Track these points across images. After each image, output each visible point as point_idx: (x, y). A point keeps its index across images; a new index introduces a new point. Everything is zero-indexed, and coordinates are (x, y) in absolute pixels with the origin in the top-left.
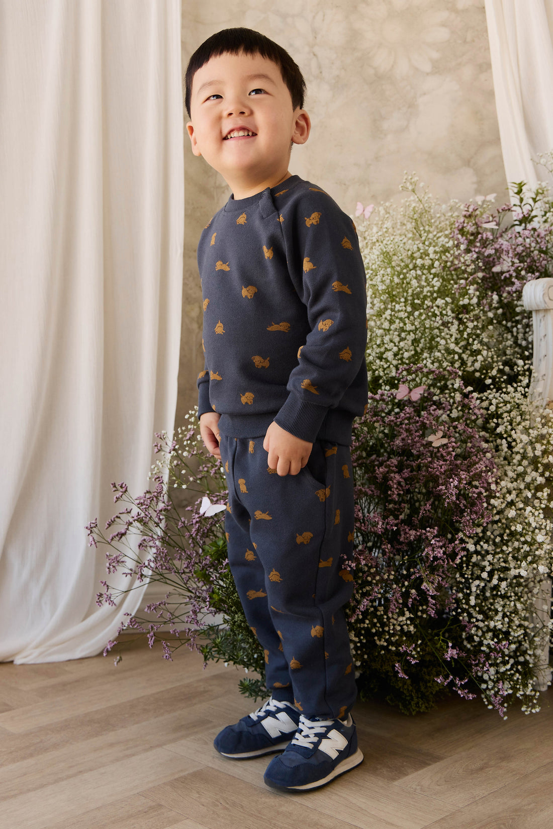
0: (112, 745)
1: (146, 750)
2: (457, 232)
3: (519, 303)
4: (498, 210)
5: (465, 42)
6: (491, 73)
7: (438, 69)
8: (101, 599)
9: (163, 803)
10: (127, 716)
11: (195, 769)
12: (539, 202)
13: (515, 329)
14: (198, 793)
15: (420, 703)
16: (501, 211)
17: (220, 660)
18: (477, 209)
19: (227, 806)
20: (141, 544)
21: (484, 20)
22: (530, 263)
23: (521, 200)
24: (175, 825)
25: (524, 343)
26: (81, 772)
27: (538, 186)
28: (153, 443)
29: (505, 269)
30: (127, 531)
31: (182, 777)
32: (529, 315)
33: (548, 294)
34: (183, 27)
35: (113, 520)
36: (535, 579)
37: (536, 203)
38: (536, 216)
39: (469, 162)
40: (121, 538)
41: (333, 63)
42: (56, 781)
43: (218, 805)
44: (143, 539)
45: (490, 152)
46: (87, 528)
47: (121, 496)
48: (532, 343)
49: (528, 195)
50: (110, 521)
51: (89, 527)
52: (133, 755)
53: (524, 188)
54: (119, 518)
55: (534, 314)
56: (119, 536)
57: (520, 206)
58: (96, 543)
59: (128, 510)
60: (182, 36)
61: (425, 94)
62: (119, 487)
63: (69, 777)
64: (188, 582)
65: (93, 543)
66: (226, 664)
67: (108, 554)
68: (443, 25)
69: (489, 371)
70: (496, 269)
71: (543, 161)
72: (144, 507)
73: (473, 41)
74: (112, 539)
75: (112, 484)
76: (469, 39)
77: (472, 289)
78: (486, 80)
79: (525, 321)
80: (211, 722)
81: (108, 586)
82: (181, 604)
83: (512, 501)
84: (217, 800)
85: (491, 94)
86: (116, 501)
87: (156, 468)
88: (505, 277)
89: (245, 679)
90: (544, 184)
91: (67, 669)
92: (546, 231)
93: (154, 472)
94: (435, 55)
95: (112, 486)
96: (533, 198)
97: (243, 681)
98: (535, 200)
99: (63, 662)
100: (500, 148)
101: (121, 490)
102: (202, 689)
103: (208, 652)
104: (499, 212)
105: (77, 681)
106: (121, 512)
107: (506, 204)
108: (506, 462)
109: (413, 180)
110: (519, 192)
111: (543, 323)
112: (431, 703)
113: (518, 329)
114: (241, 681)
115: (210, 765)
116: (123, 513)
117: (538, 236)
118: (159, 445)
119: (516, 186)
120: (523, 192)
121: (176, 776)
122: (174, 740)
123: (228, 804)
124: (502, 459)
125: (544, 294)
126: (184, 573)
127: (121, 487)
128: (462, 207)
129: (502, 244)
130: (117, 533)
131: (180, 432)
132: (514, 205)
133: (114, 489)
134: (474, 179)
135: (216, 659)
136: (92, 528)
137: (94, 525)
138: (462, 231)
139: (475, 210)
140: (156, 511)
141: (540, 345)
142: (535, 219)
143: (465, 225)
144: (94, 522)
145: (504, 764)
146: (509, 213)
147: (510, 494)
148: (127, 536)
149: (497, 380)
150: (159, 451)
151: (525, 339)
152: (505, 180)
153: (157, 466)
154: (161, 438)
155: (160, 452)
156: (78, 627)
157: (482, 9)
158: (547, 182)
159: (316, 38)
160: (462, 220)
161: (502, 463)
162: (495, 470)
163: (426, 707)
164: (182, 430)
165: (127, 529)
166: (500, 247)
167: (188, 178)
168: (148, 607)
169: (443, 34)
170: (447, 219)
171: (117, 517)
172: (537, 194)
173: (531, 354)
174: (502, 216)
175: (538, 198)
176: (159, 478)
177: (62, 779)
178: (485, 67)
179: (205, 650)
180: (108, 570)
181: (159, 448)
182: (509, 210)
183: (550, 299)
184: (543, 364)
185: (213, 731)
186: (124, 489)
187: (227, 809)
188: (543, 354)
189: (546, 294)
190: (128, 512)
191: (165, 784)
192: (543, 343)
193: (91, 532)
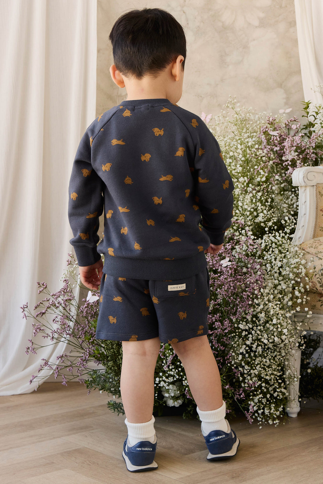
0: (32, 436)
1: (51, 439)
2: (262, 133)
5: (281, 7)
6: (296, 28)
7: (263, 24)
8: (28, 350)
9: (55, 462)
10: (43, 423)
11: (77, 448)
14: (75, 458)
16: (289, 121)
17: (97, 389)
18: (275, 120)
19: (90, 463)
20: (54, 319)
23: (308, 113)
26: (11, 448)
30: (46, 312)
31: (68, 451)
32: (298, 189)
33: (307, 177)
35: (38, 305)
36: (285, 348)
37: (318, 116)
39: (281, 85)
40: (42, 315)
41: (195, 18)
43: (85, 463)
45: (295, 79)
46: (21, 308)
47: (43, 290)
48: (298, 206)
49: (312, 110)
50: (36, 305)
51: (23, 307)
52: (43, 441)
53: (310, 105)
54: (42, 303)
55: (300, 188)
56: (41, 314)
57: (307, 117)
59: (48, 299)
61: (254, 40)
62: (41, 285)
64: (82, 344)
65: (25, 316)
66: (101, 392)
72: (56, 297)
73: (286, 6)
74: (37, 316)
75: (38, 283)
76: (283, 5)
77: (262, 172)
78: (294, 32)
81: (32, 342)
82: (78, 357)
85: (296, 41)
86: (39, 293)
87: (65, 275)
89: (111, 401)
91: (11, 399)
93: (64, 277)
94: (262, 15)
95: (37, 284)
97: (110, 402)
98: (317, 113)
100: (301, 77)
101: (43, 287)
103: (89, 384)
106: (44, 300)
107: (294, 117)
109: (233, 102)
110: (307, 108)
111: (304, 194)
114: (109, 402)
115: (86, 446)
116: (45, 301)
118: (69, 261)
120: (309, 108)
121: (65, 451)
122: (68, 435)
125: (304, 177)
127: (43, 285)
130: (40, 312)
132: (302, 116)
133: (39, 286)
134: (284, 96)
135: (94, 388)
137: (26, 306)
138: (265, 133)
140: (63, 300)
141: (302, 208)
143: (267, 129)
144: (26, 304)
148: (46, 314)
149: (272, 228)
153: (65, 273)
154: (71, 257)
155: (70, 265)
159: (185, 1)
160: (265, 126)
165: (47, 310)
167: (99, 89)
171: (41, 303)
173: (298, 213)
175: (319, 112)
176: (66, 280)
178: (293, 24)
179: (87, 382)
181: (69, 263)
182: (295, 121)
183: (308, 179)
184: (303, 219)
185: (93, 431)
186: (45, 287)
187: (89, 465)
188: (303, 213)
189: (306, 177)
190: (47, 301)
191: (58, 454)
192: (304, 206)
193: (24, 310)
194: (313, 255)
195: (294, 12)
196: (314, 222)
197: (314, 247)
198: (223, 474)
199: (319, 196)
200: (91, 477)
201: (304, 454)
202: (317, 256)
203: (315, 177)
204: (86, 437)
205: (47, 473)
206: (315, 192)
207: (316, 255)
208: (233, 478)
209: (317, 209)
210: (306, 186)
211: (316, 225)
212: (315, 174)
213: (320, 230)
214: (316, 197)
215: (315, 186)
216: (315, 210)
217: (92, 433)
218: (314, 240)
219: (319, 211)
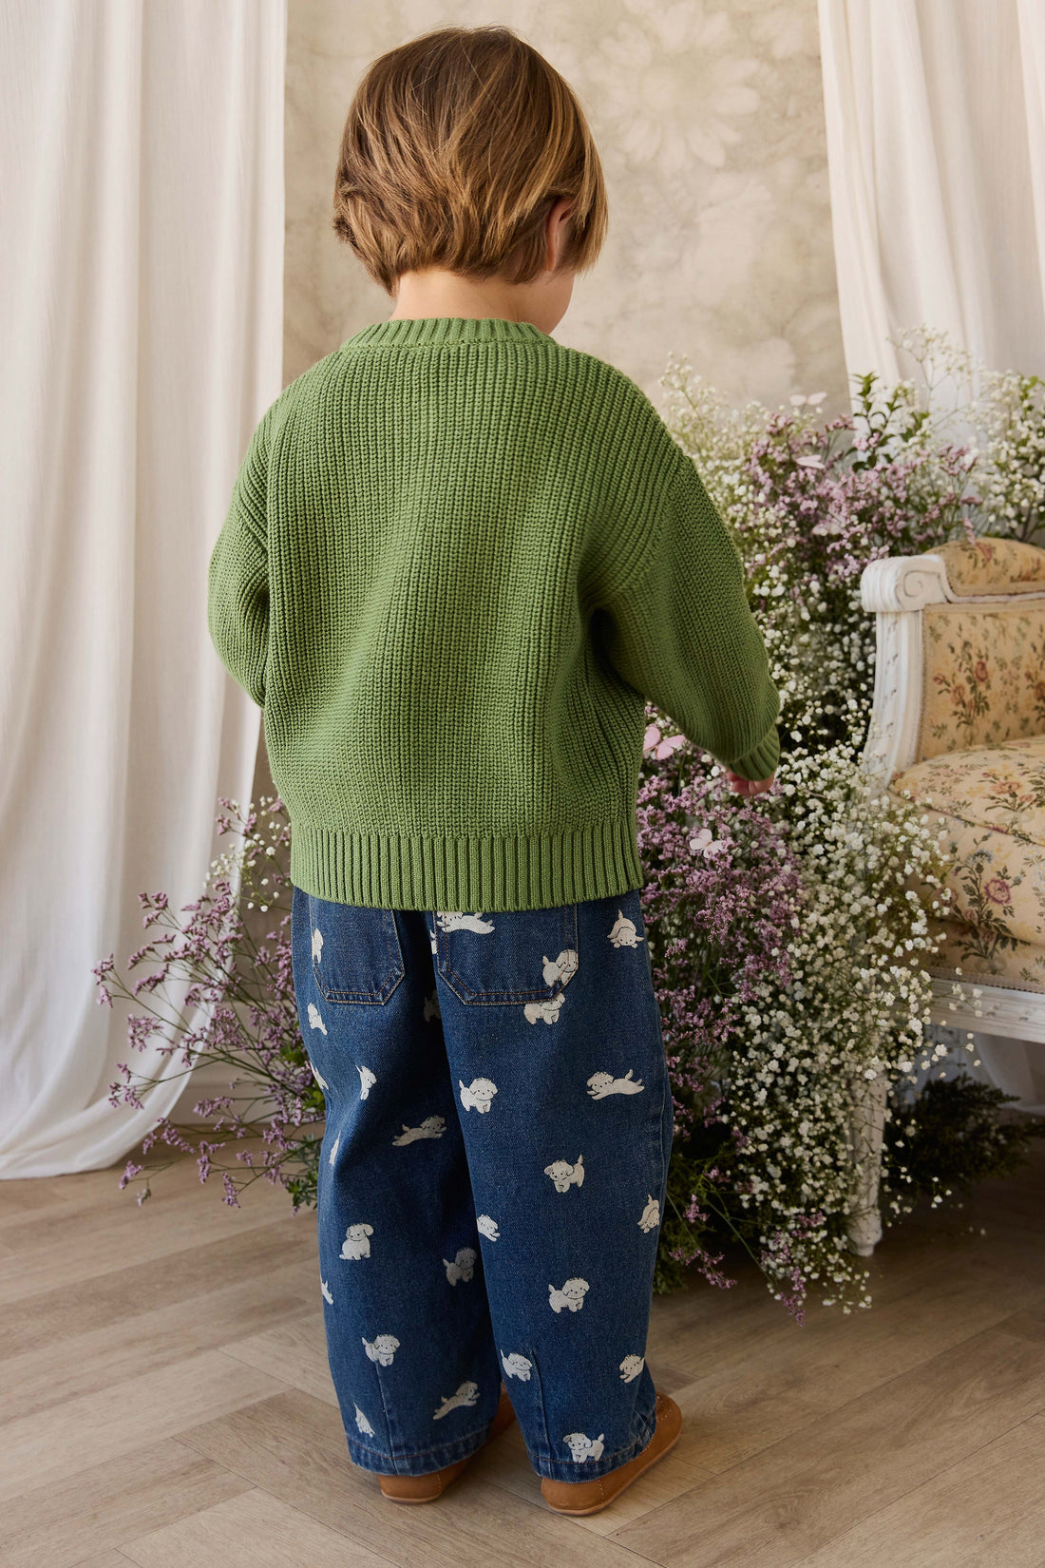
0: (130, 1343)
1: (190, 1355)
2: (755, 461)
3: (856, 593)
4: (827, 427)
5: (784, 116)
6: (827, 175)
7: (735, 162)
8: (116, 1094)
9: (215, 1456)
10: (158, 1286)
11: (273, 1393)
12: (898, 411)
13: (846, 640)
14: (276, 1438)
15: (659, 1280)
16: (831, 428)
18: (791, 424)
19: (324, 1465)
20: (190, 997)
21: (819, 79)
22: (877, 522)
23: (869, 406)
24: (234, 1500)
25: (860, 666)
26: (74, 1394)
27: (896, 386)
28: (216, 815)
29: (835, 530)
30: (167, 975)
31: (249, 1408)
32: (872, 617)
34: (290, 60)
35: (141, 954)
37: (894, 413)
38: (892, 436)
39: (783, 329)
40: (155, 986)
42: (32, 1411)
43: (309, 1463)
44: (193, 988)
45: (819, 314)
46: (95, 972)
47: (157, 917)
48: (873, 666)
49: (880, 397)
50: (136, 956)
51: (99, 970)
52: (167, 1363)
53: (874, 386)
54: (153, 950)
55: (878, 617)
56: (152, 983)
57: (866, 417)
58: (110, 999)
59: (169, 938)
60: (287, 76)
61: (711, 205)
62: (153, 901)
63: (54, 1403)
64: (271, 1063)
65: (106, 998)
67: (131, 1016)
68: (749, 83)
69: (798, 717)
70: (820, 530)
71: (907, 343)
73: (799, 116)
74: (140, 988)
75: (141, 896)
76: (791, 112)
77: (774, 571)
78: (818, 187)
79: (864, 625)
80: (305, 1302)
81: (129, 1072)
82: (258, 1099)
83: (826, 946)
84: (308, 1453)
85: (824, 212)
86: (148, 924)
87: (219, 868)
88: (833, 549)
90: (907, 385)
91: (57, 1191)
92: (907, 468)
93: (216, 874)
94: (732, 137)
95: (140, 899)
96: (888, 404)
98: (892, 408)
99: (50, 1178)
100: (838, 308)
101: (157, 905)
102: (291, 1239)
103: (301, 1192)
104: (828, 430)
105: (74, 1217)
106: (156, 941)
107: (841, 417)
108: (819, 877)
109: (682, 371)
110: (866, 391)
111: (893, 634)
112: (677, 1278)
113: (851, 640)
115: (299, 1385)
116: (160, 942)
117: (894, 472)
118: (226, 821)
119: (861, 381)
120: (872, 391)
121: (240, 1406)
122: (239, 1337)
123: (325, 1460)
124: (812, 871)
125: (896, 587)
126: (264, 1048)
127: (158, 900)
128: (766, 417)
129: (831, 489)
130: (147, 978)
131: (263, 804)
132: (856, 415)
133: (145, 904)
134: (791, 360)
136: (103, 971)
137: (109, 966)
138: (764, 459)
139: (788, 425)
140: (216, 944)
141: (886, 672)
142: (890, 440)
143: (770, 450)
144: (108, 960)
145: (791, 1394)
146: (845, 433)
147: (823, 936)
148: (166, 983)
149: (812, 732)
150: (226, 830)
151: (864, 658)
152: (842, 363)
153: (220, 863)
154: (229, 808)
155: (227, 833)
156: (79, 1120)
157: (816, 61)
158: (912, 380)
160: (764, 440)
161: (812, 878)
162: (799, 891)
163: (668, 1285)
164: (266, 801)
165: (166, 971)
166: (828, 494)
167: (289, 333)
168: (200, 1105)
169: (746, 101)
170: (740, 437)
171: (149, 949)
172: (896, 397)
173: (871, 687)
174: (833, 437)
175: (896, 404)
176: (223, 884)
177: (41, 1408)
178: (817, 163)
179: (296, 1189)
180: (130, 1041)
181: (226, 825)
182: (846, 426)
183: (907, 594)
184: (890, 705)
185: (306, 1320)
186: (161, 904)
187: (325, 1471)
188: (890, 687)
189: (900, 587)
190: (168, 941)
191: (219, 1420)
192: (891, 669)
193: (103, 978)
194: (945, 813)
195: (823, 131)
196: (918, 713)
197: (939, 790)
198: (748, 1512)
199: (930, 640)
200: (341, 1527)
201: (955, 1412)
202: (958, 817)
203: (922, 586)
204: (293, 1344)
205: (199, 1510)
206: (921, 627)
207: (955, 814)
208: (782, 1526)
209: (924, 674)
210: (898, 614)
211: (922, 720)
212: (921, 577)
213: (935, 735)
214: (924, 642)
215: (921, 613)
216: (920, 678)
217: (307, 1326)
218: (931, 765)
219: (930, 680)
